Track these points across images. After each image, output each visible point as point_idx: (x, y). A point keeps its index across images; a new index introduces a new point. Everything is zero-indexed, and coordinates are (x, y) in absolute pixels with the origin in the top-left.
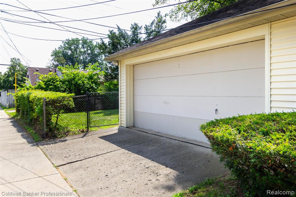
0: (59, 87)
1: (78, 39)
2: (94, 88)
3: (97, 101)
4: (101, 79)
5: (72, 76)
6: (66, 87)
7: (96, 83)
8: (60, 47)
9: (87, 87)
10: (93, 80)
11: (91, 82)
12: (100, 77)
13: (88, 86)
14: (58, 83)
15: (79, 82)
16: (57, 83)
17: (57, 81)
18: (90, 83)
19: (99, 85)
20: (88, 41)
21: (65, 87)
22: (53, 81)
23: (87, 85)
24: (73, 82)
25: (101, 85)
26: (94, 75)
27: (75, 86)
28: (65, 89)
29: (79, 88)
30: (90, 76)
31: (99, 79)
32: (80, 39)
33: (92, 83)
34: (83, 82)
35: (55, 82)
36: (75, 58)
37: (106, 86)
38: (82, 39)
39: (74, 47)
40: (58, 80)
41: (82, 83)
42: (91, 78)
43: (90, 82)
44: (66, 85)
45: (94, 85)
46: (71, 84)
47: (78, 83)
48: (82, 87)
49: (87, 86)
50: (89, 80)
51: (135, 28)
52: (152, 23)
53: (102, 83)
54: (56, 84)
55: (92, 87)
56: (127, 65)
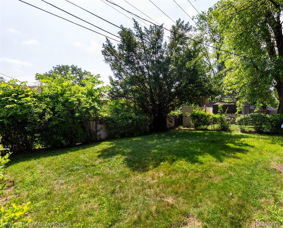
0: (29, 107)
1: (68, 66)
2: (96, 108)
3: (99, 126)
4: (105, 96)
5: (58, 89)
6: (47, 107)
7: (99, 102)
8: (51, 71)
9: (86, 108)
10: (94, 98)
11: (91, 99)
12: (103, 93)
13: (87, 105)
14: (29, 99)
15: (72, 99)
16: (25, 99)
17: (27, 96)
18: (90, 101)
19: (102, 104)
20: (77, 69)
21: (44, 108)
22: (18, 94)
23: (85, 104)
24: (61, 99)
25: (105, 105)
26: (96, 90)
27: (63, 105)
28: (44, 110)
29: (70, 108)
30: (89, 91)
31: (103, 96)
32: (70, 66)
33: (93, 101)
34: (79, 100)
35: (21, 98)
37: (111, 105)
38: (72, 66)
39: (64, 72)
40: (30, 93)
41: (77, 101)
42: (90, 93)
43: (89, 99)
44: (46, 104)
45: (96, 104)
46: (57, 102)
47: (70, 101)
48: (77, 107)
49: (85, 106)
50: (87, 96)
53: (105, 102)
54: (23, 100)
55: (93, 108)
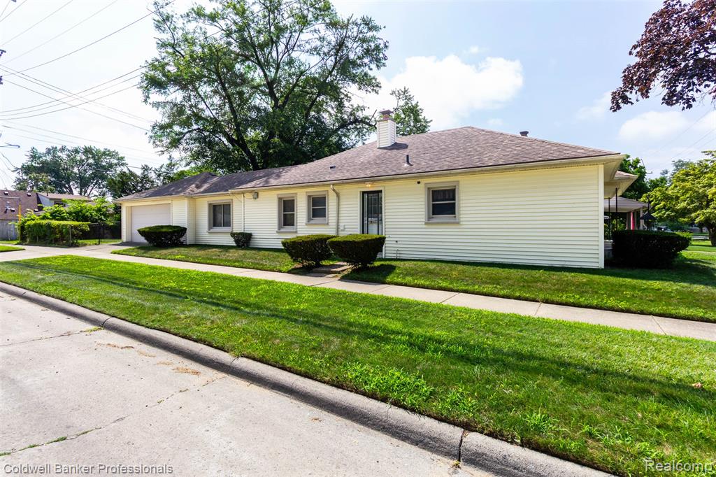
3: (106, 231)
7: (104, 215)
12: (109, 209)
13: (97, 217)
15: (87, 214)
26: (103, 208)
33: (101, 215)
34: (91, 214)
36: (63, 170)
42: (99, 210)
43: (98, 214)
44: (74, 216)
46: (79, 215)
49: (95, 218)
51: (145, 168)
52: (161, 167)
53: (112, 215)
54: (62, 215)
55: (101, 219)
56: (127, 207)
